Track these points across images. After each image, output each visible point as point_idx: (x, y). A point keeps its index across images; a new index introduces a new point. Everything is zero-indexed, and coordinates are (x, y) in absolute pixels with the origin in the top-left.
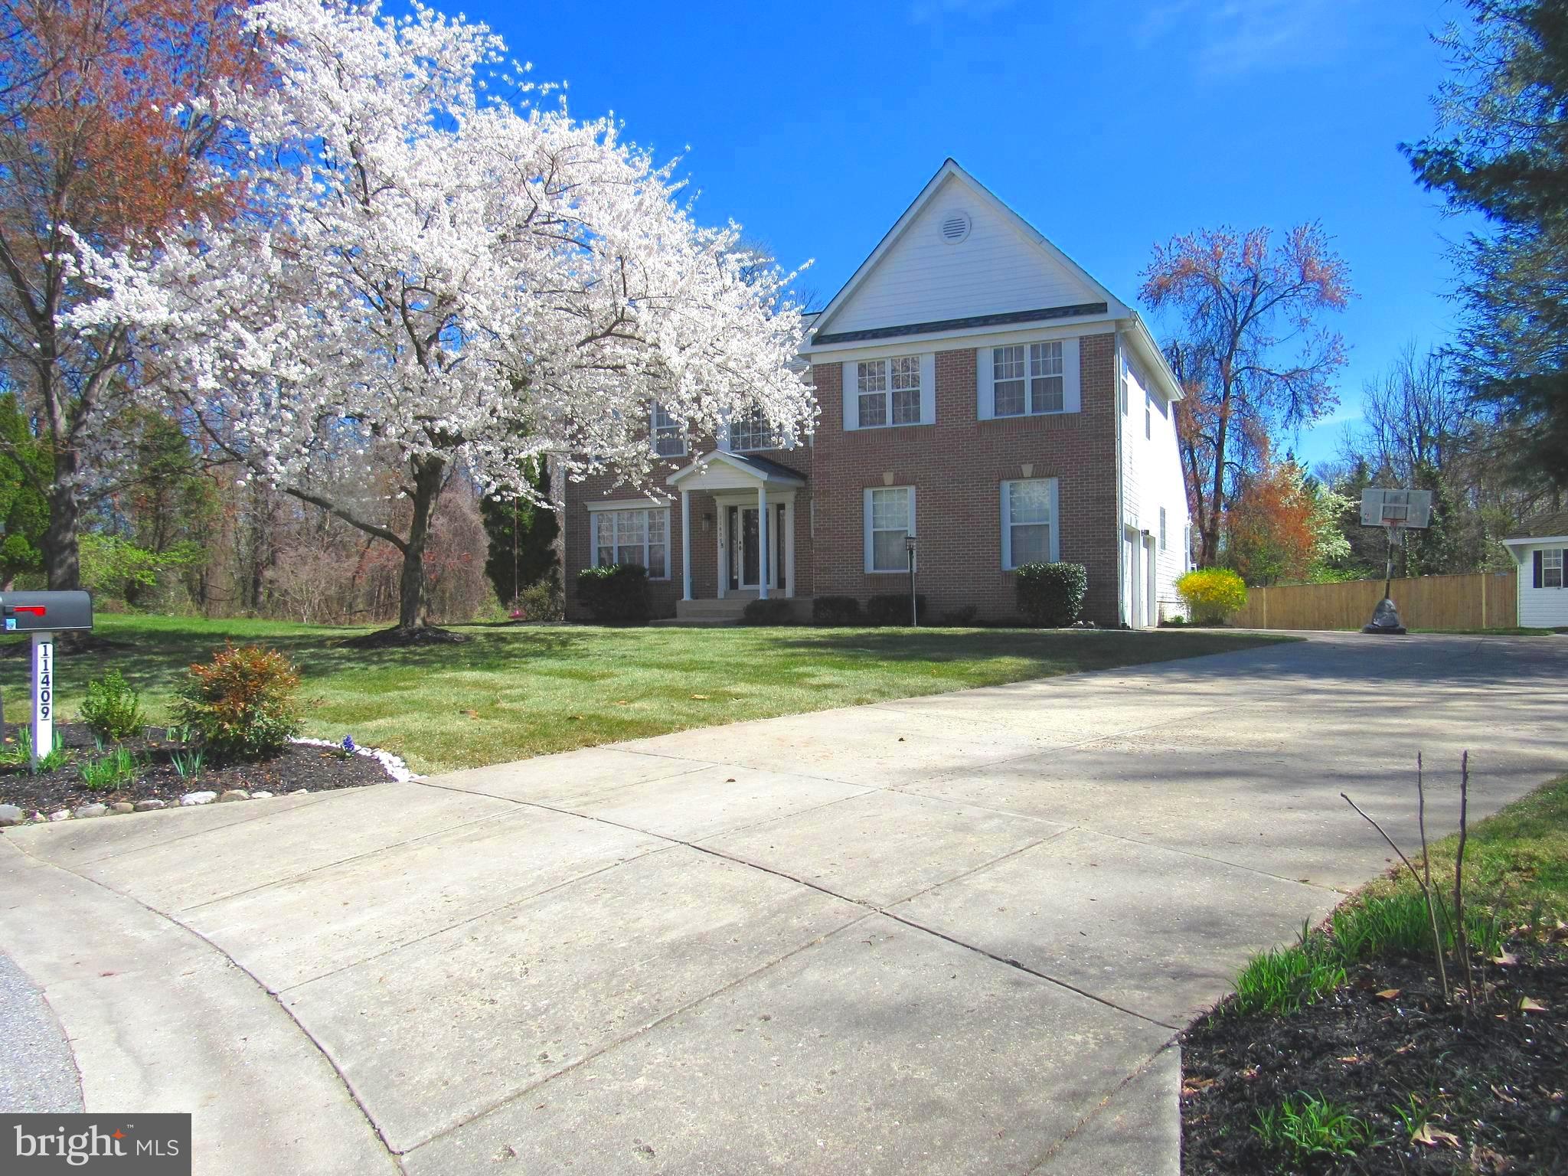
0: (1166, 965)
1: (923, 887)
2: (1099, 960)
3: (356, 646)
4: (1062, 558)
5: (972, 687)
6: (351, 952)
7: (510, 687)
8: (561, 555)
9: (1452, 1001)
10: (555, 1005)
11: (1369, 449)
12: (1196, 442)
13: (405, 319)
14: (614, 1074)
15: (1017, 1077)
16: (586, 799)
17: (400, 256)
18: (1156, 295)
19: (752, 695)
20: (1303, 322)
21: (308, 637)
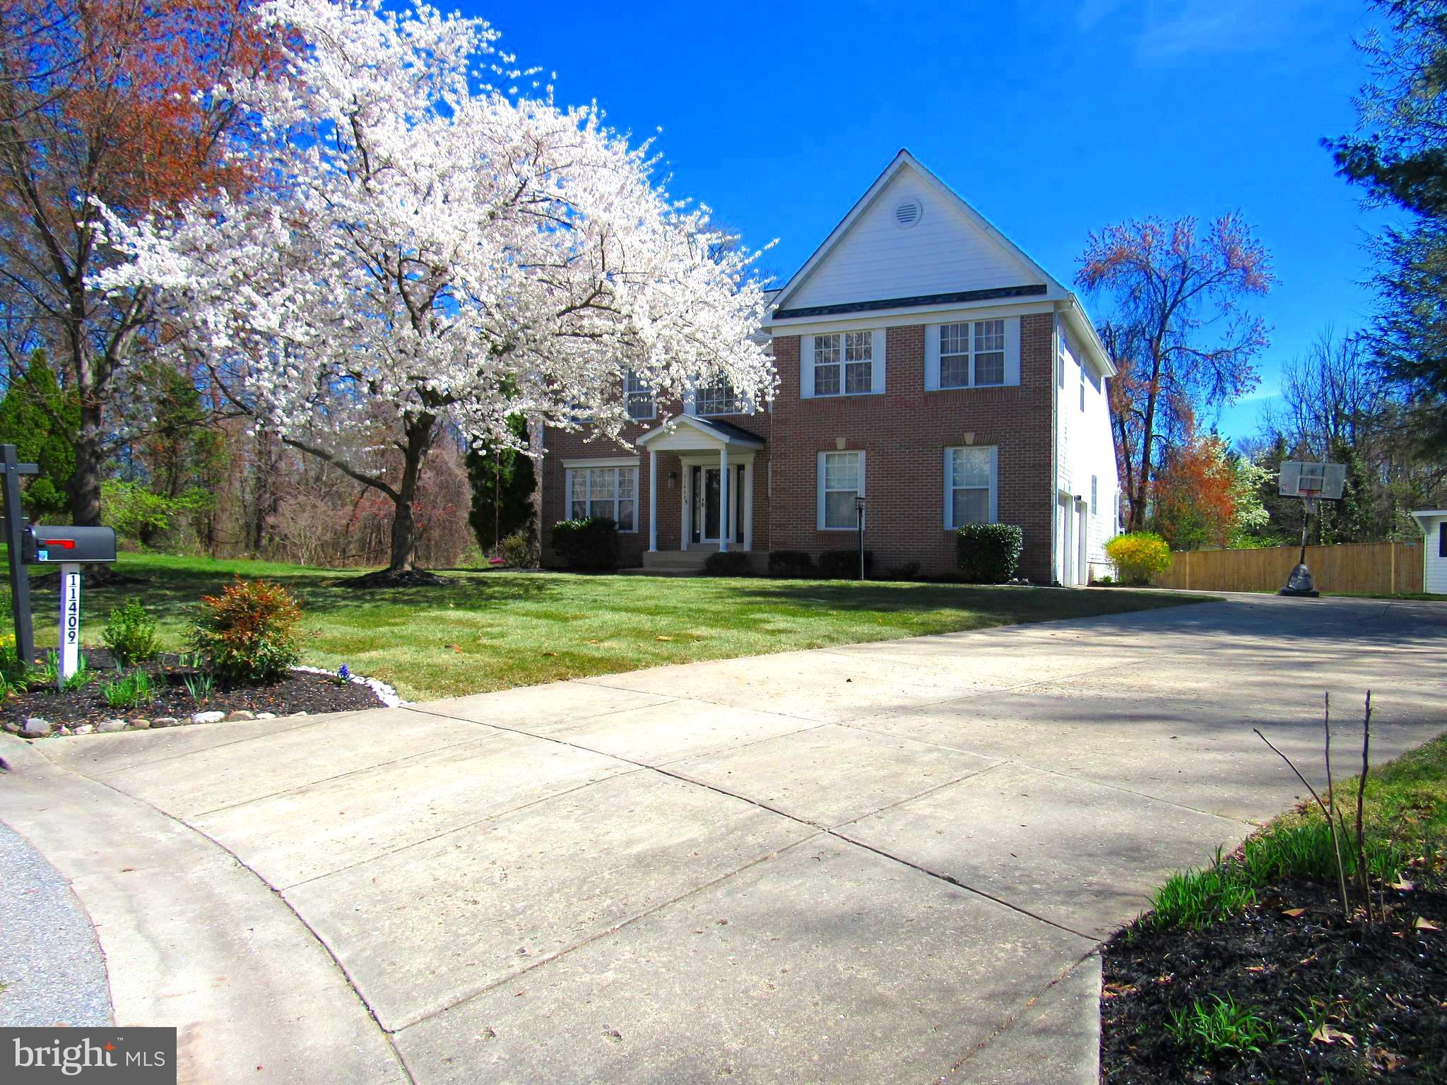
0: (1090, 884)
1: (867, 811)
2: (1028, 877)
3: (350, 587)
4: (999, 520)
5: (914, 635)
6: (348, 855)
7: (491, 626)
8: (538, 507)
9: (1352, 919)
10: (531, 907)
11: (1288, 427)
12: (1126, 417)
13: (401, 288)
14: (585, 967)
15: (951, 978)
16: (560, 726)
17: (398, 230)
18: (1091, 280)
19: (712, 638)
20: (1227, 306)
21: (306, 577)
